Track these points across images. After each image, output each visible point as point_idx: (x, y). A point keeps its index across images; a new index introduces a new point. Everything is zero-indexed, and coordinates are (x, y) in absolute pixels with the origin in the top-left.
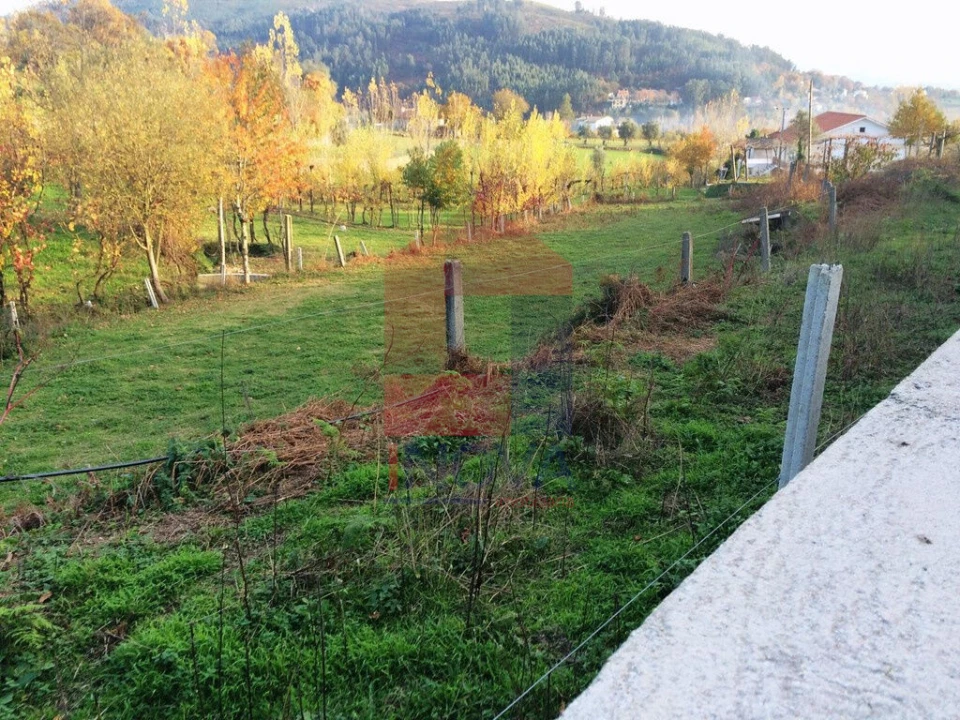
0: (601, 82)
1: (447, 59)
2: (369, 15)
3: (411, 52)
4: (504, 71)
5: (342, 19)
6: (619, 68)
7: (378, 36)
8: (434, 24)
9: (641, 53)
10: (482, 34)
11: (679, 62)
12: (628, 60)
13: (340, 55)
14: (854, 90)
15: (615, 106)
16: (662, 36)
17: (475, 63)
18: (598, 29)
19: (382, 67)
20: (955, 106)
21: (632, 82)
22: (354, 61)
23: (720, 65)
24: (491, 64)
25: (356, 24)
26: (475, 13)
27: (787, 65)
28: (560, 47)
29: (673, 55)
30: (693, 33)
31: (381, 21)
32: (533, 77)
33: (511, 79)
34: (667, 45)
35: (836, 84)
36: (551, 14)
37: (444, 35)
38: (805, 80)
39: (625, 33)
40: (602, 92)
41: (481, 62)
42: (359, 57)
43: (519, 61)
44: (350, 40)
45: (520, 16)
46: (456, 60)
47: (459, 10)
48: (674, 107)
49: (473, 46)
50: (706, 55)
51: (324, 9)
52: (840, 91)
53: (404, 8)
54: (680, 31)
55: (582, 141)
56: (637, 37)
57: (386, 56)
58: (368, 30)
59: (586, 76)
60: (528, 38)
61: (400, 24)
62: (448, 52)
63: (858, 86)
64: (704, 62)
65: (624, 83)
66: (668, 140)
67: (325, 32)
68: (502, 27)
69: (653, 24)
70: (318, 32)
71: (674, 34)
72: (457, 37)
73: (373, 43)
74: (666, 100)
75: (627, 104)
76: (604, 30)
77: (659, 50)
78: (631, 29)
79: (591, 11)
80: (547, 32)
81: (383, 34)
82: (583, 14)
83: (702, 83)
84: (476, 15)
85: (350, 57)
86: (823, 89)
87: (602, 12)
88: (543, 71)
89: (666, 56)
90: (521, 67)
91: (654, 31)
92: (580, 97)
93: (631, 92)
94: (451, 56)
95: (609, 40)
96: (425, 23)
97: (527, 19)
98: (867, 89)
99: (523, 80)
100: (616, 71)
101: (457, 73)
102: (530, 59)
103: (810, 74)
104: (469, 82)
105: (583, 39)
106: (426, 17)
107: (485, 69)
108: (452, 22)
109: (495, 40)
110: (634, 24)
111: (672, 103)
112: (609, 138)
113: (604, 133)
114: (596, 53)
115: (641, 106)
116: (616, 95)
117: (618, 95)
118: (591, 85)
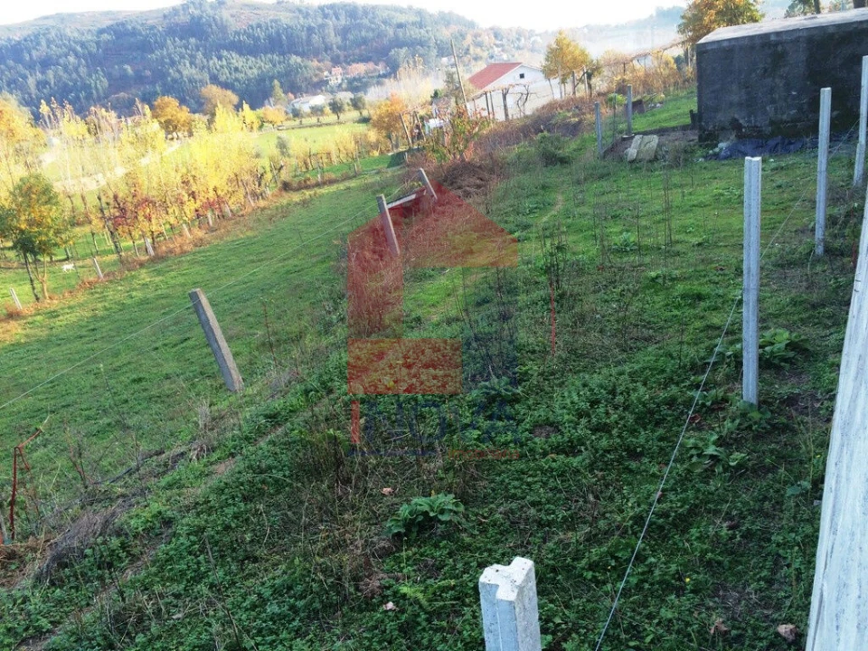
0: (315, 63)
1: (163, 64)
2: (76, 35)
3: (128, 62)
4: (222, 67)
5: (49, 42)
6: (327, 48)
7: (90, 53)
8: (144, 33)
9: (344, 32)
10: (193, 36)
11: (380, 35)
12: (334, 39)
13: (55, 77)
14: (529, 38)
15: (332, 83)
16: (360, 12)
17: (192, 63)
18: (300, 16)
19: (101, 81)
21: (342, 58)
22: (71, 80)
23: (415, 33)
24: (208, 61)
25: (64, 45)
26: (182, 17)
27: (471, 25)
28: (269, 37)
29: (373, 30)
30: (387, 8)
31: (90, 37)
32: (250, 68)
33: (230, 74)
34: (365, 21)
35: (514, 34)
36: (255, 9)
37: (156, 42)
38: (488, 35)
39: (326, 16)
40: (317, 72)
41: (197, 62)
42: (74, 76)
43: (234, 55)
44: (61, 61)
45: (225, 14)
46: (173, 63)
47: (165, 16)
48: (385, 76)
49: (186, 48)
50: (400, 26)
51: (29, 36)
52: (519, 40)
53: (110, 23)
54: (375, 8)
55: (298, 121)
56: (337, 18)
57: (103, 70)
58: (79, 48)
59: (299, 60)
60: (237, 33)
61: (109, 37)
62: (163, 57)
63: (532, 33)
64: (400, 33)
65: (336, 61)
66: (376, 108)
67: (35, 58)
68: (210, 26)
69: (349, 5)
70: (28, 58)
71: (369, 12)
72: (168, 41)
73: (86, 61)
75: (342, 80)
76: (307, 15)
77: (359, 27)
78: (331, 12)
80: (255, 26)
81: (94, 50)
82: (285, 4)
83: (404, 51)
84: (183, 19)
85: (65, 76)
86: (505, 40)
88: (259, 61)
89: (367, 32)
90: (237, 60)
91: (352, 11)
92: (299, 80)
93: (344, 68)
94: (167, 60)
95: (313, 25)
96: (134, 33)
97: (232, 16)
98: (540, 35)
99: (241, 72)
100: (326, 51)
101: (177, 75)
102: (244, 52)
103: (491, 29)
104: (190, 81)
105: (289, 27)
106: (134, 28)
107: (203, 67)
108: (161, 29)
109: (206, 39)
110: (332, 7)
111: (381, 73)
112: (322, 115)
113: (317, 111)
114: (304, 37)
115: (355, 79)
116: (331, 73)
117: (333, 73)
118: (306, 67)
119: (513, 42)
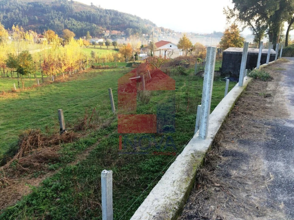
0: (101, 28)
1: (49, 18)
2: (20, 3)
3: (37, 15)
4: (69, 23)
5: (10, 4)
6: (106, 24)
7: (24, 10)
8: (44, 7)
9: (112, 19)
10: (61, 11)
11: (124, 23)
12: (109, 21)
13: (10, 16)
14: (172, 33)
15: (105, 35)
16: (118, 15)
17: (59, 20)
18: (98, 12)
19: (26, 20)
20: (198, 38)
21: (110, 28)
22: (16, 18)
23: (135, 24)
24: (64, 20)
25: (16, 5)
26: (58, 4)
27: (154, 25)
28: (87, 16)
29: (122, 21)
30: (127, 14)
31: (25, 5)
32: (79, 25)
33: (71, 26)
34: (120, 17)
35: (168, 31)
36: (83, 6)
37: (48, 10)
38: (159, 30)
39: (107, 13)
40: (101, 31)
41: (61, 20)
42: (17, 16)
44: (13, 11)
45: (73, 6)
46: (52, 19)
47: (52, 3)
48: (123, 36)
49: (58, 14)
50: (131, 21)
52: (169, 33)
53: (33, 1)
54: (124, 14)
55: (94, 46)
56: (111, 14)
57: (27, 16)
58: (20, 7)
59: (96, 26)
60: (76, 13)
61: (32, 6)
62: (49, 16)
64: (131, 23)
65: (108, 28)
66: (120, 46)
67: (4, 8)
68: (67, 9)
69: (115, 11)
70: (2, 8)
71: (121, 14)
72: (52, 11)
73: (22, 12)
74: (121, 34)
75: (109, 35)
76: (101, 12)
77: (118, 19)
78: (109, 12)
79: (96, 6)
80: (82, 12)
81: (26, 9)
82: (94, 7)
83: (131, 30)
84: (58, 5)
85: (14, 16)
86: (165, 32)
87: (99, 6)
88: (82, 23)
89: (120, 21)
90: (74, 22)
91: (116, 13)
92: (94, 32)
93: (110, 31)
95: (102, 15)
96: (41, 6)
97: (75, 7)
98: (176, 33)
99: (75, 26)
100: (105, 25)
101: (53, 23)
102: (78, 20)
103: (161, 28)
104: (57, 26)
105: (94, 14)
106: (41, 4)
107: (62, 22)
108: (50, 6)
109: (65, 13)
110: (109, 10)
111: (123, 35)
112: (102, 46)
113: (101, 44)
114: (98, 18)
115: (113, 35)
117: (106, 32)
118: (97, 28)
119: (167, 33)
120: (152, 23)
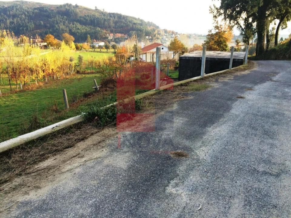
0: (105, 31)
1: (54, 23)
2: (26, 8)
3: (42, 20)
4: (74, 27)
5: (17, 9)
6: (110, 27)
7: (30, 15)
8: (49, 12)
9: (116, 23)
10: (66, 15)
11: (127, 26)
12: (112, 24)
13: (16, 21)
14: (176, 35)
15: (109, 38)
16: (122, 18)
17: (64, 24)
18: (102, 15)
19: (32, 25)
20: (202, 39)
21: (114, 31)
22: (22, 23)
23: (139, 27)
24: (69, 25)
25: (22, 11)
27: (158, 27)
28: (91, 20)
29: (125, 24)
30: (131, 17)
31: (31, 10)
32: (83, 29)
33: (76, 30)
34: (123, 20)
35: (171, 33)
36: (88, 10)
37: (53, 15)
39: (111, 17)
40: (105, 34)
41: (66, 24)
42: (23, 22)
43: (78, 24)
44: (20, 16)
45: (78, 10)
47: (57, 8)
48: (127, 39)
49: (63, 19)
50: (135, 24)
51: (10, 6)
52: (172, 35)
53: (39, 6)
54: (127, 17)
56: (114, 18)
57: (33, 22)
58: (26, 13)
59: (99, 29)
60: (81, 17)
61: (37, 11)
62: (54, 21)
63: (177, 33)
64: (134, 26)
65: (112, 32)
67: (11, 14)
68: (72, 13)
69: (119, 14)
70: (8, 14)
71: (125, 18)
72: (57, 16)
73: (28, 18)
74: (124, 37)
75: (113, 38)
76: (104, 15)
77: (121, 22)
79: (100, 10)
80: (87, 15)
81: (31, 15)
82: (98, 10)
83: (134, 32)
84: (63, 9)
85: (20, 22)
86: (168, 34)
87: (104, 10)
88: (86, 28)
89: (123, 24)
90: (79, 26)
91: (120, 16)
92: (98, 36)
93: (114, 34)
94: (56, 22)
95: (106, 19)
96: (46, 11)
97: (80, 11)
98: (179, 34)
99: (80, 30)
100: (109, 28)
101: (58, 27)
102: (82, 24)
103: (164, 30)
104: (62, 30)
105: (98, 18)
107: (67, 26)
108: (55, 11)
109: (70, 17)
110: (113, 14)
112: (102, 49)
113: (100, 47)
114: (102, 22)
115: (117, 38)
116: (109, 35)
117: (110, 35)
118: (101, 32)
119: (170, 35)
120: (155, 25)
